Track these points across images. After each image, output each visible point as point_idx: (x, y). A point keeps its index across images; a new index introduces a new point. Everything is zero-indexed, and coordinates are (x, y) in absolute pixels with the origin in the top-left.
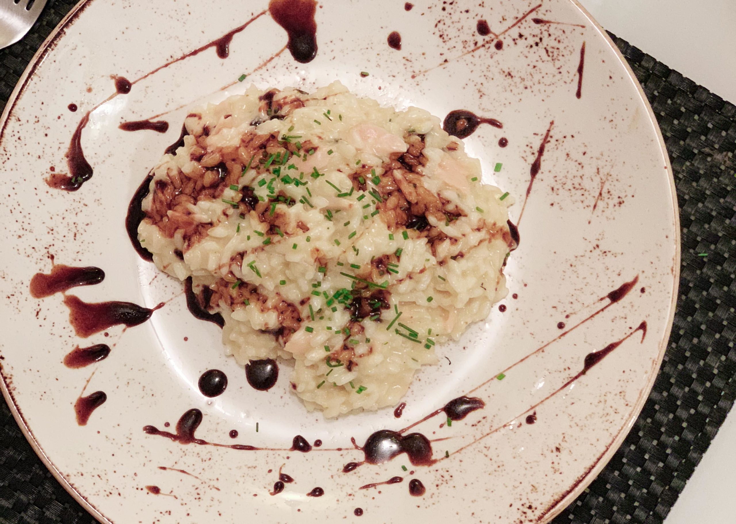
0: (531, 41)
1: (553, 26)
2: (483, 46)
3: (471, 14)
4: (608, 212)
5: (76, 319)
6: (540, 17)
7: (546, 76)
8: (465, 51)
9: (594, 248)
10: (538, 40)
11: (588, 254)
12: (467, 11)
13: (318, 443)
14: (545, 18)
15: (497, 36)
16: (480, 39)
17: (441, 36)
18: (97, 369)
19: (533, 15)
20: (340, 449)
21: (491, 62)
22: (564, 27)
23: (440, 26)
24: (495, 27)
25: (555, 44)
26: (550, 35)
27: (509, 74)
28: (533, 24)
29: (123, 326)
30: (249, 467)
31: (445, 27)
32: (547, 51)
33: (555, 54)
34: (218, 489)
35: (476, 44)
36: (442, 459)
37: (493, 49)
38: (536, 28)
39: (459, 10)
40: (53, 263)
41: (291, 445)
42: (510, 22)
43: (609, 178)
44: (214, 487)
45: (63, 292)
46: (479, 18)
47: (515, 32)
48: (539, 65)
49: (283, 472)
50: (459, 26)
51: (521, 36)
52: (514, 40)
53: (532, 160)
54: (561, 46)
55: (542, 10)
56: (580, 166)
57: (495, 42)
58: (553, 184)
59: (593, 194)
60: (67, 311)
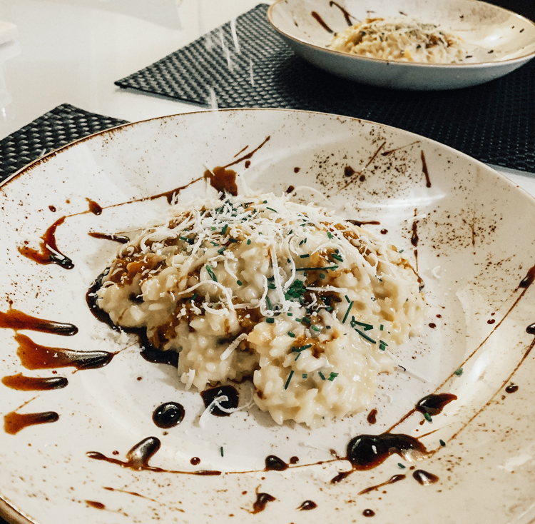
0: (384, 168)
1: (397, 152)
2: (352, 182)
3: (339, 165)
4: (486, 241)
5: (24, 353)
6: (387, 149)
7: (400, 185)
8: (340, 188)
9: (488, 266)
10: (388, 165)
11: (485, 271)
12: (336, 164)
13: (294, 460)
14: (390, 149)
15: (359, 173)
16: (349, 179)
17: (322, 183)
18: (39, 396)
19: (382, 151)
20: (320, 463)
21: (359, 190)
22: (404, 149)
23: (320, 177)
24: (357, 168)
25: (402, 162)
26: (396, 159)
27: (374, 193)
28: (383, 157)
29: (74, 368)
30: (218, 491)
31: (323, 177)
32: (397, 170)
33: (403, 169)
34: (182, 511)
35: (346, 182)
36: (439, 449)
37: (359, 182)
38: (386, 159)
39: (330, 165)
40: (10, 306)
41: (264, 466)
42: (366, 162)
43: (475, 220)
44: (177, 509)
45: (16, 331)
46: (345, 166)
47: (371, 167)
48: (394, 180)
49: (261, 491)
50: (333, 174)
51: (376, 168)
52: (372, 172)
53: (410, 236)
54: (406, 162)
55: (387, 145)
56: (449, 226)
57: (359, 177)
58: (433, 244)
59: (467, 236)
60: (16, 345)
